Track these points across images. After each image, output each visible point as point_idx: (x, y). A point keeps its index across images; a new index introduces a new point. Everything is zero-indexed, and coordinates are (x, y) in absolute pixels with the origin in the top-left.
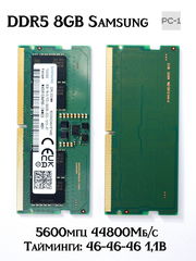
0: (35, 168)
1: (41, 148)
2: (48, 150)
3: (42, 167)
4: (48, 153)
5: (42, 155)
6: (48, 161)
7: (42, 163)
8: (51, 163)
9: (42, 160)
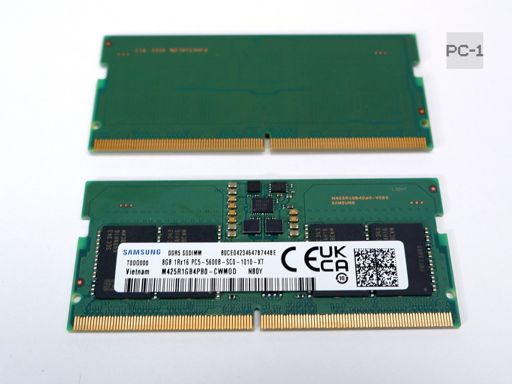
1: (304, 272)
2: (307, 259)
3: (347, 270)
4: (314, 259)
5: (321, 269)
6: (333, 258)
7: (337, 270)
8: (337, 252)
9: (332, 270)
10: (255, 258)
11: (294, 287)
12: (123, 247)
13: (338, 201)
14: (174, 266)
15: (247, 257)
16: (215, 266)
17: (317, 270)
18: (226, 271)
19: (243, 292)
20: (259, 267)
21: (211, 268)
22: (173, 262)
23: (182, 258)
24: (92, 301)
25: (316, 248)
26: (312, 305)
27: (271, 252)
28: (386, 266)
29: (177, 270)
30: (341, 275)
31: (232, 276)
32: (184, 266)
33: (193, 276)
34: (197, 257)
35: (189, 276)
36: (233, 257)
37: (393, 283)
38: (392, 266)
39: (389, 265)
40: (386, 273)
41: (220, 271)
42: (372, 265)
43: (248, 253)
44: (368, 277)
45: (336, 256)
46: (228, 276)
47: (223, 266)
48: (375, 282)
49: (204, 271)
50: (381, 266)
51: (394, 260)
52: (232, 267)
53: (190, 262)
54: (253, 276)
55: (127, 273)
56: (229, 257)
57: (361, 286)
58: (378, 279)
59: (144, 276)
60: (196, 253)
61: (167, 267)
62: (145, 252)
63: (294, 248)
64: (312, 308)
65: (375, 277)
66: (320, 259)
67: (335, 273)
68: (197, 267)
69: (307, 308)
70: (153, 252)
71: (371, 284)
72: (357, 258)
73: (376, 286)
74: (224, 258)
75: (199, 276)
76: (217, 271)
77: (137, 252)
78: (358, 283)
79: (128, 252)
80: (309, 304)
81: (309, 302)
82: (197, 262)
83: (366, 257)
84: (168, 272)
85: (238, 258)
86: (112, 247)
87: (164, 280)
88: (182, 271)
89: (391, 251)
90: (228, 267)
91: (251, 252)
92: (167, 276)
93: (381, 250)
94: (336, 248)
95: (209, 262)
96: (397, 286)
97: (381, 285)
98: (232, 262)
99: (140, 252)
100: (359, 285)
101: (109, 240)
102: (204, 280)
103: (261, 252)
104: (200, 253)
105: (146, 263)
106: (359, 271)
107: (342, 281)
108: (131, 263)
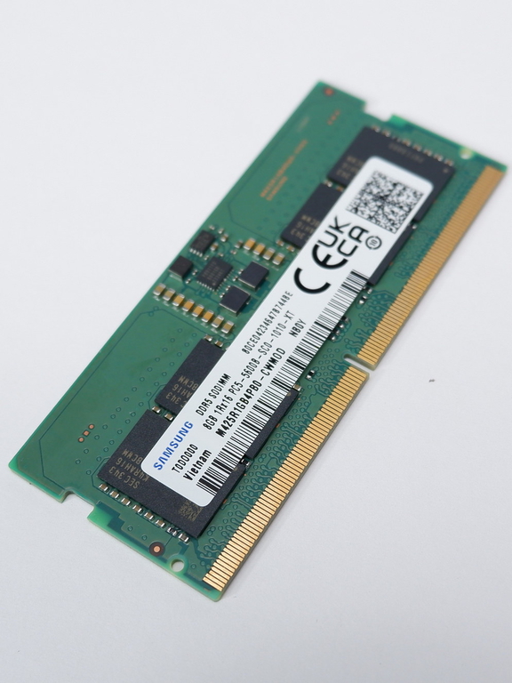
0: (390, 239)
1: (337, 277)
2: (323, 264)
3: (367, 231)
4: (328, 257)
5: (347, 258)
6: (341, 237)
7: (360, 241)
8: (337, 228)
9: (356, 247)
10: (280, 318)
11: (349, 298)
12: (148, 466)
13: (270, 191)
14: (221, 417)
15: (272, 327)
16: (258, 370)
17: (344, 262)
18: (273, 361)
19: (315, 356)
20: (295, 320)
21: (256, 375)
22: (215, 415)
23: (218, 401)
24: (196, 546)
25: (316, 248)
26: (383, 295)
27: (285, 298)
28: (391, 191)
29: (230, 416)
30: (370, 241)
31: (285, 357)
32: (231, 406)
33: (253, 401)
34: (229, 383)
35: (249, 407)
36: (260, 343)
37: (416, 196)
38: (395, 185)
39: (391, 188)
40: (399, 195)
41: (269, 367)
42: (379, 203)
43: (267, 322)
44: (391, 217)
45: (342, 232)
46: (282, 363)
47: (265, 360)
48: (402, 213)
49: (255, 386)
50: (387, 196)
51: (388, 179)
52: (273, 350)
53: (230, 394)
54: (302, 334)
55: (191, 479)
56: (258, 346)
57: (397, 229)
58: (401, 207)
59: (210, 460)
60: (222, 382)
61: (218, 426)
62: (176, 442)
63: (298, 271)
64: (386, 297)
65: (396, 210)
66: (333, 251)
67: (362, 246)
68: (243, 391)
69: (382, 302)
70: (184, 432)
71: (402, 218)
72: (359, 213)
73: (407, 215)
74: (254, 354)
75: (257, 395)
76: (266, 371)
77: (168, 452)
78: (391, 230)
79: (160, 463)
80: (379, 297)
81: (376, 296)
82: (236, 387)
83: (366, 204)
84: (226, 428)
85: (266, 337)
86: (137, 479)
87: (232, 438)
88: (236, 412)
89: (376, 176)
90: (270, 355)
91: (269, 318)
92: (229, 433)
93: (368, 184)
94: (331, 227)
95: (247, 373)
96: (421, 195)
97: (410, 210)
98: (265, 347)
99: (172, 448)
100: (394, 230)
101: (124, 477)
102: (267, 391)
103: (277, 308)
104: (226, 377)
105: (192, 449)
106: (377, 221)
107: (377, 245)
108: (179, 466)
